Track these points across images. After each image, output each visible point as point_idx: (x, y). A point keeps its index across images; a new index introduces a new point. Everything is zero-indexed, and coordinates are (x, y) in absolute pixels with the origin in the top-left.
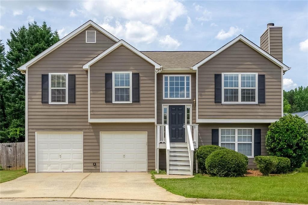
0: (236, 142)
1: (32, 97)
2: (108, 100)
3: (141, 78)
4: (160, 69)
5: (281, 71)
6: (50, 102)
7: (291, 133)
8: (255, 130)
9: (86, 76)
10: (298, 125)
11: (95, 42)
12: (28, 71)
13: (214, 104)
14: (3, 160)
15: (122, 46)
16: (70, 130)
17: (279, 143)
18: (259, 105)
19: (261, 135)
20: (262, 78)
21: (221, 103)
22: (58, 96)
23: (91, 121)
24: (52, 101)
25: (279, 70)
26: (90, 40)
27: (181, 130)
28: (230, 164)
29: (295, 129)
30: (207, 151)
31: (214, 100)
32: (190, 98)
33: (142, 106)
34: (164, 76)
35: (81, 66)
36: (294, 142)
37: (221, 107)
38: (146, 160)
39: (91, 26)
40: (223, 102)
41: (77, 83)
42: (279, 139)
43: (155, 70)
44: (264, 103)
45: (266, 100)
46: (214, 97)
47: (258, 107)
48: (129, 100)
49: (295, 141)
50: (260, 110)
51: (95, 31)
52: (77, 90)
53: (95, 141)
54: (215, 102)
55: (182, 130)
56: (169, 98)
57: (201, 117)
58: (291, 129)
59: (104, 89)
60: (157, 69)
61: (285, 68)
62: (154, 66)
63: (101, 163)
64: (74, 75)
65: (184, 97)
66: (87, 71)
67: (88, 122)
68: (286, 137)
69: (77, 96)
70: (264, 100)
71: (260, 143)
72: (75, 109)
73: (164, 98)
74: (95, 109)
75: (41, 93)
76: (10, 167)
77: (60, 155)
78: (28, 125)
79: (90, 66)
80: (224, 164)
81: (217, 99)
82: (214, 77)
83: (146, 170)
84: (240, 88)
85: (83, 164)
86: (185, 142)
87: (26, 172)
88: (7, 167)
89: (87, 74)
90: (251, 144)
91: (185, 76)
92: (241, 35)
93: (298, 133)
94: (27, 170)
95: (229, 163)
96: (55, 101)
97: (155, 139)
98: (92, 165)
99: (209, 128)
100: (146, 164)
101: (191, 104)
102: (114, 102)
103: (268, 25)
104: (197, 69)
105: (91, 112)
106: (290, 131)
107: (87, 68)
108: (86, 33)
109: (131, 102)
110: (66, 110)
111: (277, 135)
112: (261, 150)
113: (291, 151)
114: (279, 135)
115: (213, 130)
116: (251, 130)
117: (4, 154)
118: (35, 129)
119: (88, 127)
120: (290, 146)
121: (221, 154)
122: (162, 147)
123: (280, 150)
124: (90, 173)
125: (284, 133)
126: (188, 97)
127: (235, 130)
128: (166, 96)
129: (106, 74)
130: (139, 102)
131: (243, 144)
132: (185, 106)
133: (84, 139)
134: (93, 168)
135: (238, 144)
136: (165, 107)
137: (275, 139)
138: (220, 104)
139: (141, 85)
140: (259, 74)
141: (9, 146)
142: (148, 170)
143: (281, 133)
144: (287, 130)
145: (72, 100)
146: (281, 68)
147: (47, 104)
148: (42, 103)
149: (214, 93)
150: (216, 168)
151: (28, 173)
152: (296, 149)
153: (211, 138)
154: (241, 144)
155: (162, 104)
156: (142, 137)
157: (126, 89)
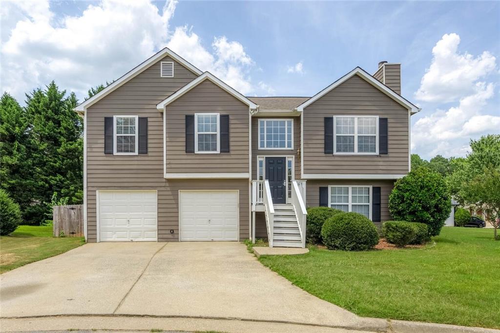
0: (350, 204)
1: (93, 146)
2: (189, 149)
3: (231, 122)
4: (256, 110)
5: (408, 114)
6: (115, 153)
7: (428, 191)
8: (373, 188)
9: (160, 119)
10: (435, 180)
11: (173, 77)
12: (87, 113)
13: (323, 154)
14: (65, 225)
15: (207, 80)
16: (140, 188)
17: (410, 205)
18: (381, 157)
19: (381, 194)
20: (383, 123)
21: (333, 153)
22: (126, 144)
23: (167, 176)
24: (118, 151)
25: (405, 112)
26: (166, 73)
27: (280, 188)
28: (360, 233)
29: (433, 186)
30: (321, 215)
31: (323, 150)
32: (292, 148)
33: (233, 157)
34: (259, 120)
35: (153, 107)
36: (432, 203)
37: (333, 159)
38: (237, 226)
39: (167, 56)
40: (335, 153)
41: (149, 128)
42: (410, 200)
43: (250, 111)
44: (387, 154)
45: (389, 151)
46: (323, 146)
47: (379, 159)
48: (216, 150)
49: (434, 202)
50: (381, 163)
51: (173, 63)
52: (149, 137)
53: (173, 202)
54: (325, 153)
55: (282, 188)
56: (265, 148)
57: (307, 171)
58: (427, 186)
59: (184, 135)
60: (252, 110)
61: (414, 110)
62: (248, 106)
63: (181, 230)
64: (146, 119)
65: (285, 147)
66: (162, 113)
67: (163, 178)
68: (421, 196)
69: (149, 145)
70: (387, 150)
71: (379, 204)
72: (146, 162)
73: (259, 148)
74: (172, 161)
75: (103, 141)
76: (73, 233)
77: (128, 220)
78: (87, 182)
79: (167, 106)
80: (351, 232)
81: (328, 149)
82: (323, 121)
83: (237, 238)
84: (356, 135)
85: (157, 232)
86: (285, 203)
87: (84, 241)
88: (70, 233)
89: (163, 117)
90: (369, 205)
91: (286, 120)
92: (358, 67)
93: (437, 192)
94: (86, 239)
95: (358, 231)
96: (121, 151)
97: (249, 199)
98: (169, 232)
99: (316, 186)
100: (237, 232)
101: (294, 156)
102: (197, 152)
103: (379, 64)
104: (302, 110)
105: (168, 165)
106: (426, 189)
107: (161, 108)
108: (161, 65)
109: (218, 151)
110: (136, 163)
111: (408, 193)
112: (381, 213)
113: (427, 215)
114: (410, 193)
115: (320, 188)
116: (369, 188)
117: (67, 218)
118: (96, 187)
119: (163, 184)
120: (426, 209)
121: (346, 219)
122: (260, 209)
123: (412, 213)
124: (166, 243)
125: (417, 191)
126: (289, 146)
127: (348, 188)
128: (262, 146)
129: (187, 117)
130: (229, 152)
131: (359, 205)
132: (285, 158)
133: (158, 199)
134: (170, 236)
135: (352, 205)
136: (261, 159)
137: (405, 199)
138: (331, 155)
139: (231, 130)
140: (381, 117)
141: (73, 209)
142: (240, 238)
143: (414, 191)
144: (422, 188)
145: (144, 150)
146: (407, 110)
147: (112, 155)
148: (105, 153)
149: (323, 142)
150: (340, 239)
151: (88, 242)
152: (435, 211)
153: (319, 198)
154: (356, 205)
155: (258, 156)
156: (232, 198)
157: (212, 135)
